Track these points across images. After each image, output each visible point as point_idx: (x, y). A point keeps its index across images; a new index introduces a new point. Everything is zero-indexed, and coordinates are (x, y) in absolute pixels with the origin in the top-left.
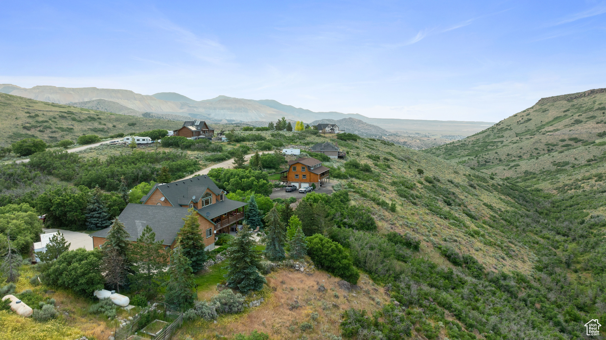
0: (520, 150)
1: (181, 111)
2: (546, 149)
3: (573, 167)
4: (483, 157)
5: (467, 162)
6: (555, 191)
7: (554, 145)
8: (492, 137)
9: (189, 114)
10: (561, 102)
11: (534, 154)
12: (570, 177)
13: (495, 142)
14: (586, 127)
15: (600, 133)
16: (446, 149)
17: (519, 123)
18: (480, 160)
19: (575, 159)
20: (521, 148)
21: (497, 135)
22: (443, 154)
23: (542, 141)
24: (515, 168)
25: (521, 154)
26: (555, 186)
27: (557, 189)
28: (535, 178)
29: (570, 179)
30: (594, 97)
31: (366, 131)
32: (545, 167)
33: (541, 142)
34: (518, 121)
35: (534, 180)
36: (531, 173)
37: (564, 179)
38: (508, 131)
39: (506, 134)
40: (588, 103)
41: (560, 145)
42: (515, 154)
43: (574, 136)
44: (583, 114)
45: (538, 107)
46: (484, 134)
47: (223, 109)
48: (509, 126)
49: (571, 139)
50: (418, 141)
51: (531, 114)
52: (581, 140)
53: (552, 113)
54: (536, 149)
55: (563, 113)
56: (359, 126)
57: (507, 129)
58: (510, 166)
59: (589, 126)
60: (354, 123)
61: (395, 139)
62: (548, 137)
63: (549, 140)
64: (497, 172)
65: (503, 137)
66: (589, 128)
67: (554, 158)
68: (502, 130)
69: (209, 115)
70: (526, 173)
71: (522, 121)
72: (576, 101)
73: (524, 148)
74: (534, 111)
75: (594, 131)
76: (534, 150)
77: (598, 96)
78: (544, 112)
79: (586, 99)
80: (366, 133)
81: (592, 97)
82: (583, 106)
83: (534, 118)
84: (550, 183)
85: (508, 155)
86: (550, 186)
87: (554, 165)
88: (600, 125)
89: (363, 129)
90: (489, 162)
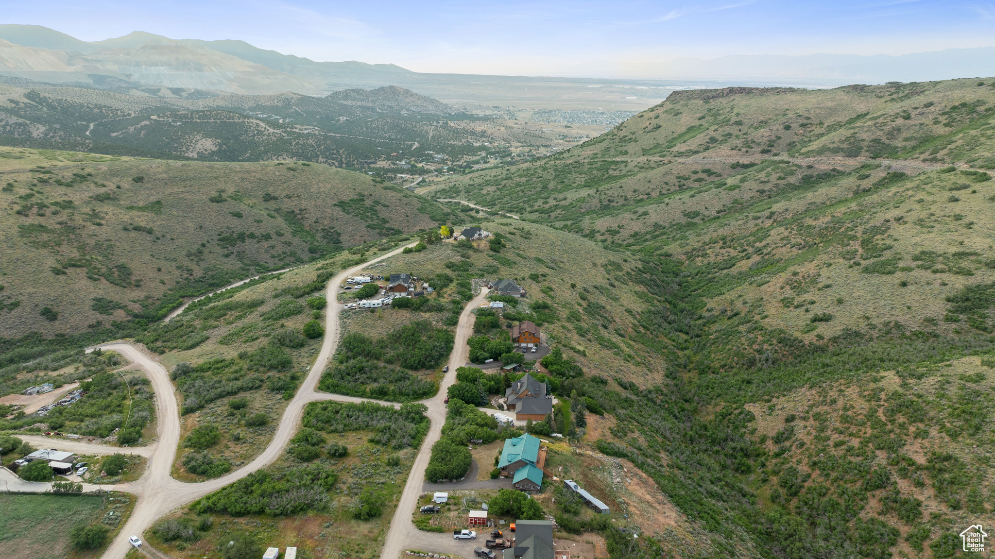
0: (648, 184)
1: (72, 69)
2: (677, 184)
3: (703, 219)
4: (605, 194)
5: (586, 201)
6: (684, 257)
7: (686, 179)
8: (612, 152)
9: (90, 76)
10: (696, 101)
11: (664, 192)
12: (699, 239)
13: (618, 162)
14: (720, 153)
15: (733, 164)
16: (556, 170)
17: (647, 130)
18: (602, 197)
19: (706, 208)
20: (649, 182)
21: (619, 149)
22: (554, 179)
23: (673, 171)
24: (643, 217)
25: (649, 190)
26: (685, 250)
27: (686, 253)
28: (665, 234)
29: (698, 242)
30: (733, 100)
31: (419, 109)
32: (676, 217)
33: (672, 174)
34: (645, 126)
35: (665, 237)
36: (661, 226)
37: (693, 241)
38: (632, 144)
39: (631, 148)
40: (725, 108)
41: (692, 179)
42: (642, 189)
43: (707, 167)
44: (720, 129)
45: (669, 106)
46: (601, 144)
47: (155, 64)
48: (633, 134)
49: (704, 171)
50: (503, 129)
51: (662, 116)
52: (714, 173)
53: (687, 120)
54: (666, 183)
55: (697, 121)
56: (407, 100)
57: (631, 139)
58: (638, 214)
59: (723, 152)
60: (398, 96)
61: (468, 127)
62: (680, 166)
63: (681, 170)
64: (624, 222)
65: (626, 153)
66: (723, 156)
67: (685, 205)
68: (625, 141)
69: (128, 76)
70: (656, 226)
71: (650, 127)
72: (713, 103)
73: (652, 181)
74: (664, 112)
75: (728, 161)
76: (664, 186)
77: (737, 97)
78: (675, 115)
79: (724, 101)
80: (419, 113)
81: (730, 100)
82: (721, 112)
83: (664, 125)
84: (679, 245)
85: (635, 191)
86: (679, 250)
87: (685, 215)
88: (734, 152)
89: (414, 106)
90: (613, 201)
